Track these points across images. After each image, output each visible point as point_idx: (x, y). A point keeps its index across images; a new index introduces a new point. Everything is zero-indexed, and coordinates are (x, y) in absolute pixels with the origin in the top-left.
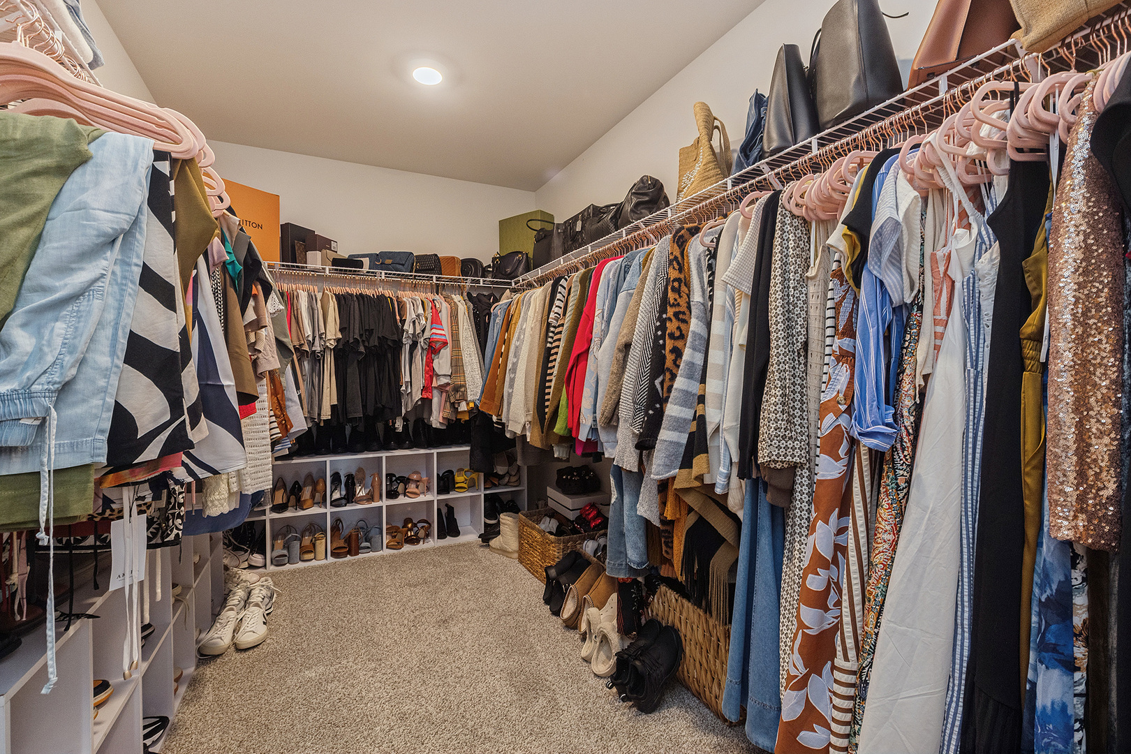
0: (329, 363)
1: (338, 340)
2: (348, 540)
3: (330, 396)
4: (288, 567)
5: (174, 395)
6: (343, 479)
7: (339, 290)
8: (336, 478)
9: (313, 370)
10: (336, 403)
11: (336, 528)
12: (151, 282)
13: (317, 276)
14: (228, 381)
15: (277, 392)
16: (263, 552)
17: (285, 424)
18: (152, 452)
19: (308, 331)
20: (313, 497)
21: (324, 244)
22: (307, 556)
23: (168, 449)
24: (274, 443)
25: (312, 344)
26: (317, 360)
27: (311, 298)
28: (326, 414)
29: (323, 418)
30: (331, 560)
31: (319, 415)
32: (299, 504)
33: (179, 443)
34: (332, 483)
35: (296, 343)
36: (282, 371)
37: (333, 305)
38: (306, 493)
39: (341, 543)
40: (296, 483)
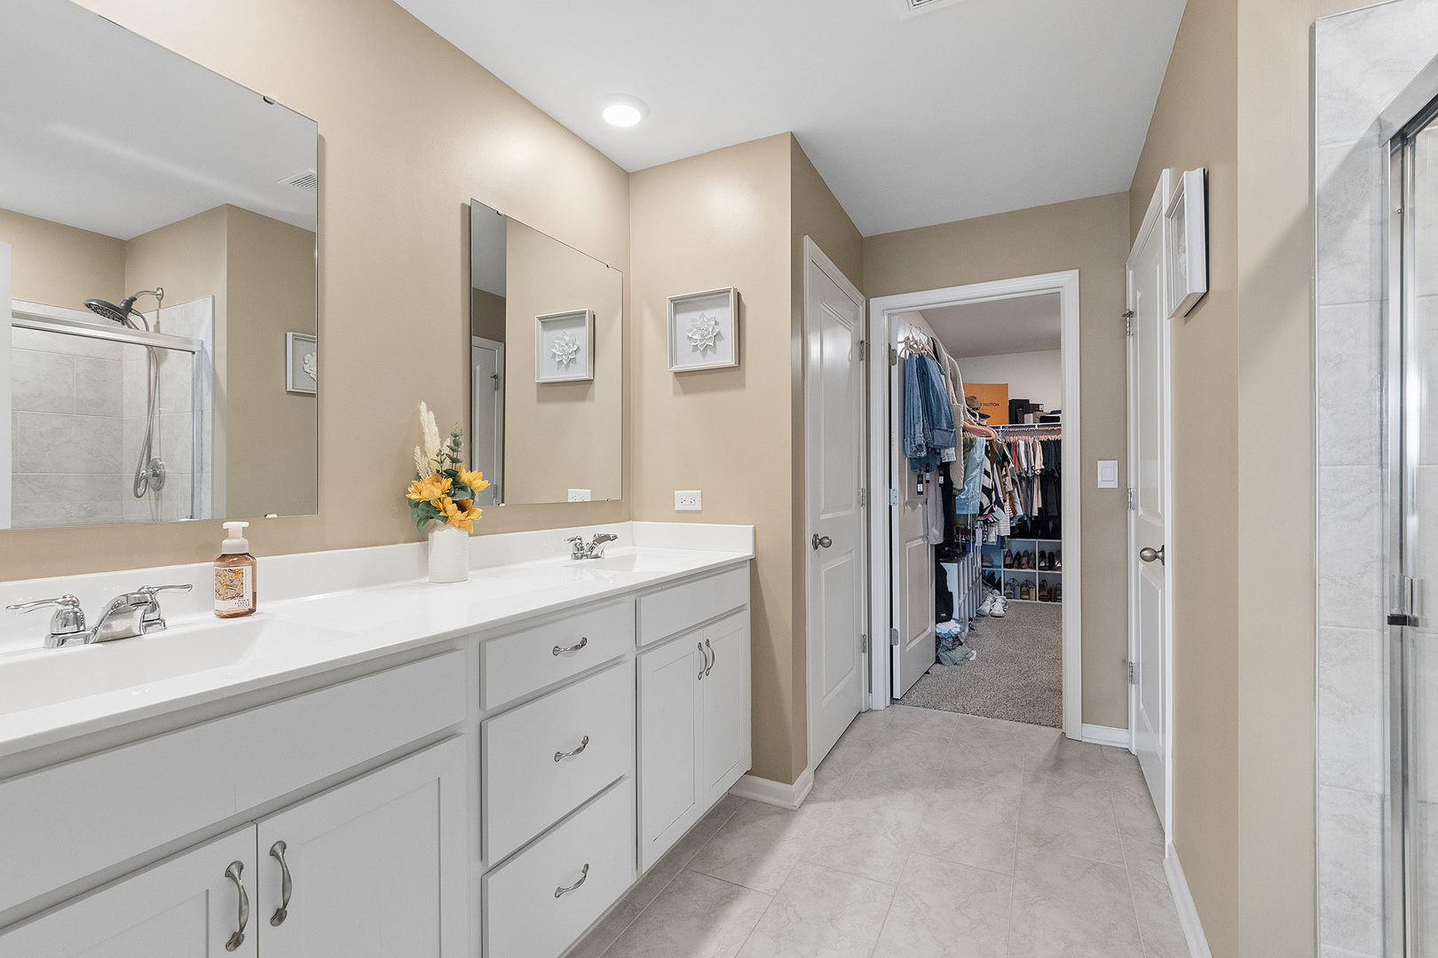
0: (1037, 484)
1: (1042, 470)
2: (1050, 592)
3: (1037, 503)
4: (1013, 600)
5: (991, 499)
6: (1047, 555)
7: (1043, 438)
8: (1042, 554)
9: (1027, 487)
10: (1040, 506)
11: (1042, 586)
12: (986, 473)
13: (1029, 431)
14: (1001, 496)
15: (1012, 499)
16: (1000, 590)
17: (1014, 512)
18: (986, 513)
19: (1025, 466)
20: (1028, 563)
21: (1035, 408)
22: (1024, 597)
23: (990, 512)
24: (1011, 519)
25: (1026, 473)
26: (1030, 482)
27: (1027, 445)
28: (1035, 513)
29: (1034, 515)
30: (1038, 601)
31: (1031, 513)
32: (1020, 566)
33: (992, 511)
34: (1040, 557)
35: (1018, 472)
36: (1013, 491)
37: (1039, 448)
38: (1024, 560)
39: (1045, 593)
40: (1018, 553)
